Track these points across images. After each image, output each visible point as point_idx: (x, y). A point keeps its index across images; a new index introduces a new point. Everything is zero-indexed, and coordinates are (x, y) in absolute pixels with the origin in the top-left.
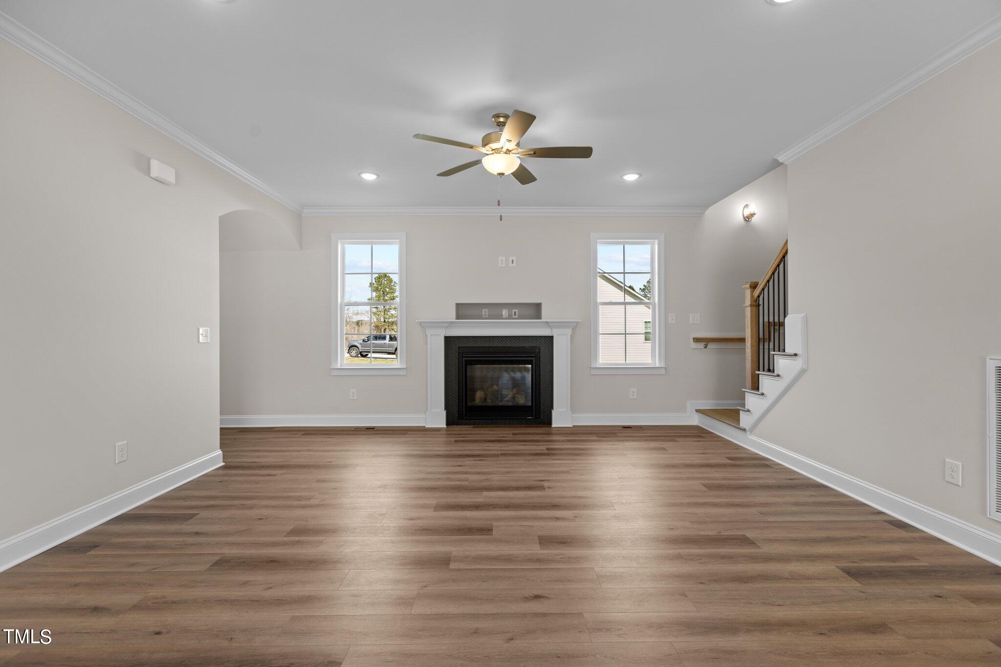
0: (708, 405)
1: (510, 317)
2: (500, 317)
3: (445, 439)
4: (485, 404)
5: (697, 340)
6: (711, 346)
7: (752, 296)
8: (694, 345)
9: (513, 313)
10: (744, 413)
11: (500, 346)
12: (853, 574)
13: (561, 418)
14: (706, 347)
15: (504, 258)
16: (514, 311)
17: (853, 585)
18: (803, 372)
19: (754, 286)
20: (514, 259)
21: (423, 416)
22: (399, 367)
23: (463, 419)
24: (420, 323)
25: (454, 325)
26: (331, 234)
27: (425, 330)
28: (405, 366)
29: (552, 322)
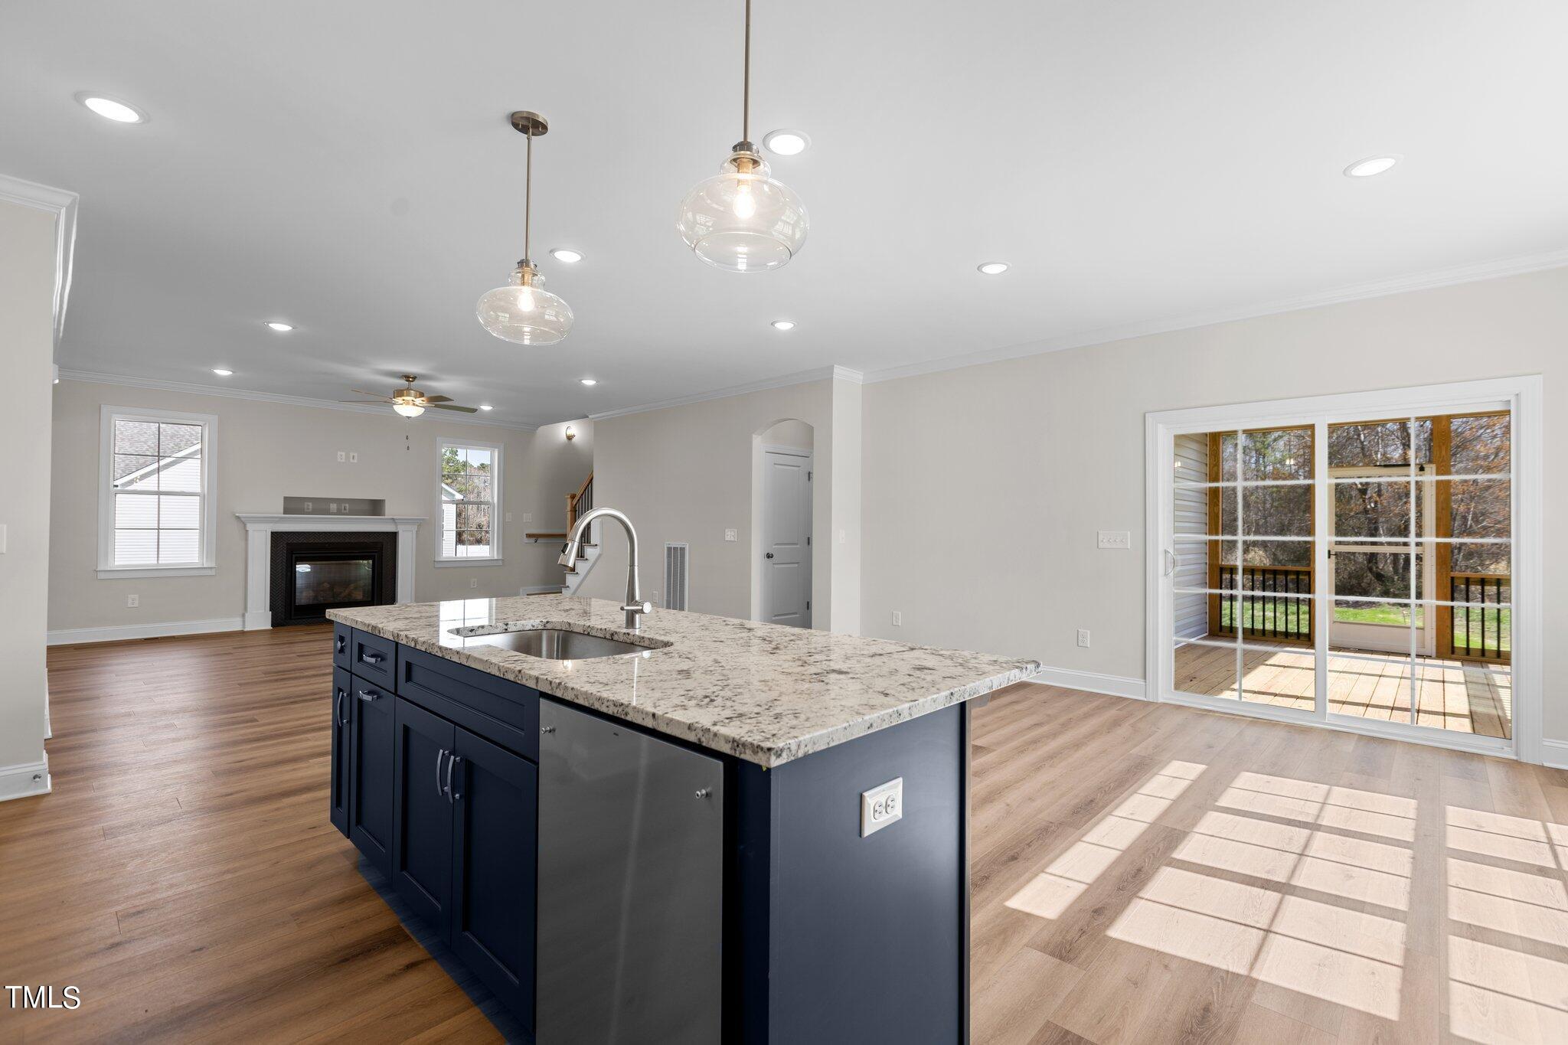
0: (536, 589)
1: (338, 511)
2: (326, 512)
3: (269, 641)
4: (315, 602)
5: (529, 536)
6: (539, 541)
7: (572, 504)
8: (526, 540)
9: (343, 508)
10: (565, 589)
14: (534, 542)
15: (343, 454)
16: (343, 506)
18: (600, 556)
19: (573, 497)
20: (355, 455)
21: (239, 620)
22: (205, 566)
23: (291, 619)
24: (238, 518)
25: (281, 520)
26: (102, 406)
27: (245, 525)
28: (213, 565)
29: (399, 519)
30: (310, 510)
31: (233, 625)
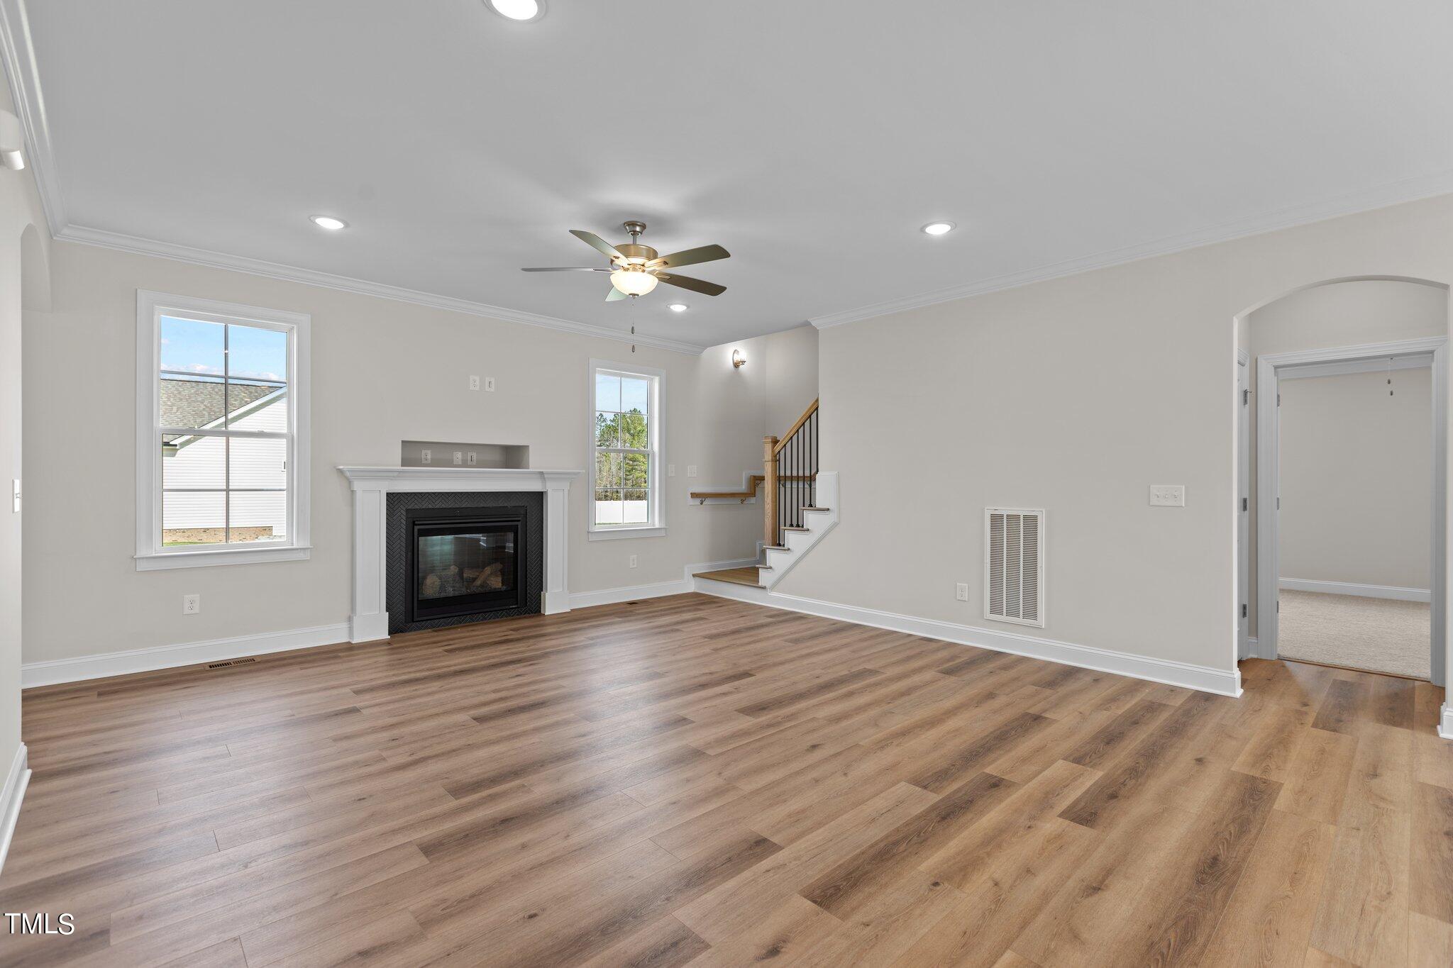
0: (702, 568)
1: (465, 464)
2: (450, 464)
3: (385, 658)
4: (443, 595)
5: (694, 495)
6: (707, 502)
7: (773, 451)
8: (691, 502)
9: (469, 458)
10: (764, 570)
11: (444, 507)
12: (949, 672)
13: (555, 601)
14: (701, 504)
15: (477, 378)
16: (469, 454)
17: (951, 680)
18: (835, 525)
19: (775, 442)
20: (493, 380)
21: (344, 626)
22: (294, 547)
23: (413, 622)
24: (341, 471)
25: (399, 475)
26: (138, 291)
27: (350, 483)
28: (307, 545)
29: (548, 473)
30: (429, 462)
31: (334, 635)
